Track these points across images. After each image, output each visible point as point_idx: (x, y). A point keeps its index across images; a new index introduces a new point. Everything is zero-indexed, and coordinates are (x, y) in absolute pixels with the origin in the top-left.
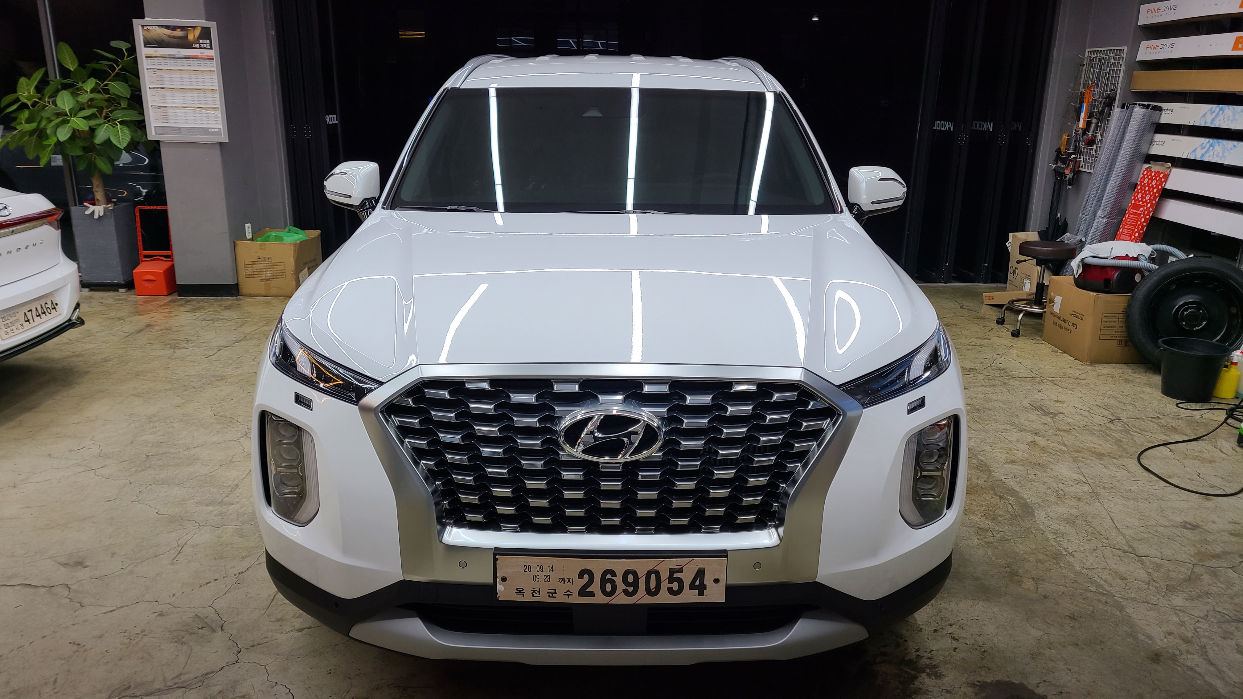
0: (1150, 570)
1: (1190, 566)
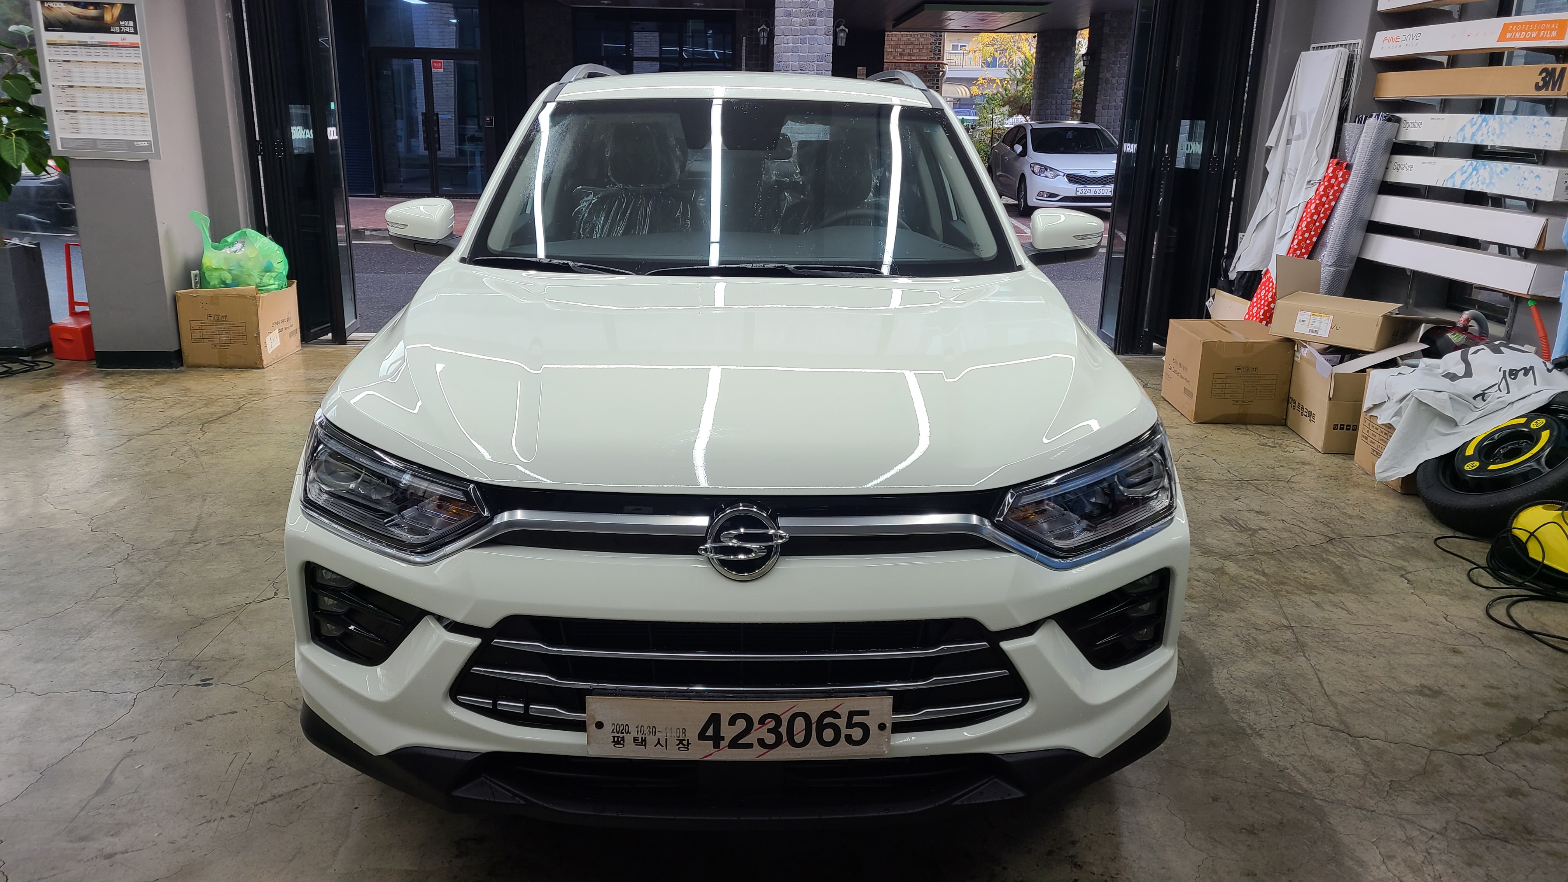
0: (1368, 759)
1: (1426, 752)
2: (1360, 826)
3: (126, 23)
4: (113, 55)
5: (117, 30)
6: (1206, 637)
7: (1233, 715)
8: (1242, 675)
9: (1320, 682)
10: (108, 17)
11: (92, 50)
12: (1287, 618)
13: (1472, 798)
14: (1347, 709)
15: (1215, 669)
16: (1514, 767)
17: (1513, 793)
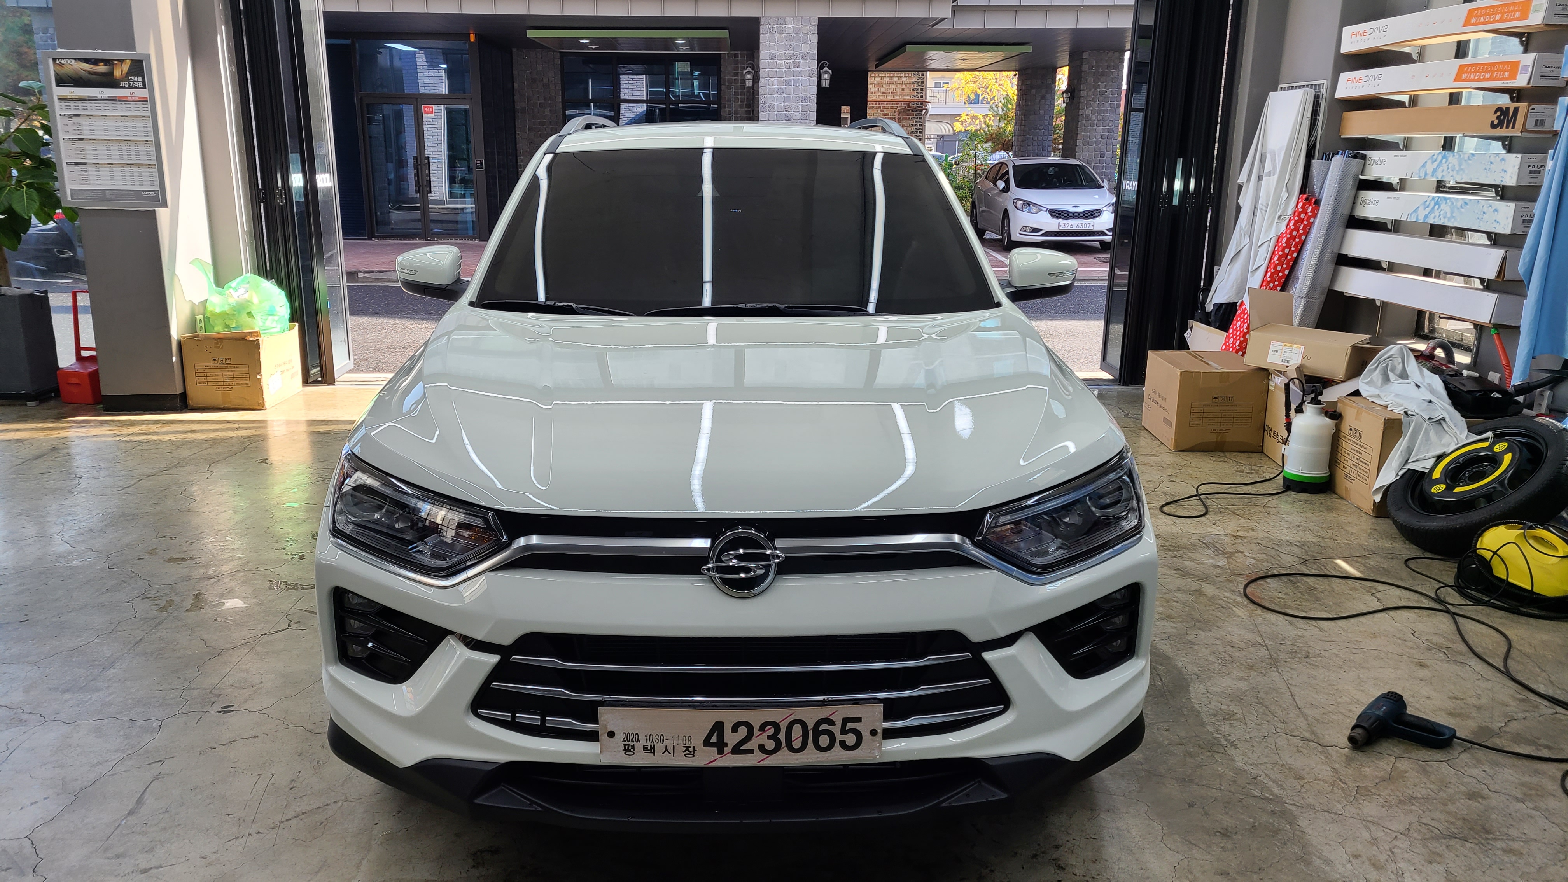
0: (1337, 766)
1: (1392, 759)
2: (1328, 828)
3: (135, 79)
4: (122, 109)
5: (127, 85)
6: (1184, 655)
7: (1209, 728)
8: (1218, 690)
9: (1292, 695)
10: (117, 73)
11: (102, 104)
12: (1261, 636)
13: (1435, 801)
14: (1317, 720)
15: (1192, 685)
16: (1475, 772)
17: (1473, 796)
